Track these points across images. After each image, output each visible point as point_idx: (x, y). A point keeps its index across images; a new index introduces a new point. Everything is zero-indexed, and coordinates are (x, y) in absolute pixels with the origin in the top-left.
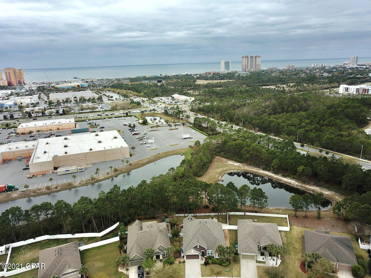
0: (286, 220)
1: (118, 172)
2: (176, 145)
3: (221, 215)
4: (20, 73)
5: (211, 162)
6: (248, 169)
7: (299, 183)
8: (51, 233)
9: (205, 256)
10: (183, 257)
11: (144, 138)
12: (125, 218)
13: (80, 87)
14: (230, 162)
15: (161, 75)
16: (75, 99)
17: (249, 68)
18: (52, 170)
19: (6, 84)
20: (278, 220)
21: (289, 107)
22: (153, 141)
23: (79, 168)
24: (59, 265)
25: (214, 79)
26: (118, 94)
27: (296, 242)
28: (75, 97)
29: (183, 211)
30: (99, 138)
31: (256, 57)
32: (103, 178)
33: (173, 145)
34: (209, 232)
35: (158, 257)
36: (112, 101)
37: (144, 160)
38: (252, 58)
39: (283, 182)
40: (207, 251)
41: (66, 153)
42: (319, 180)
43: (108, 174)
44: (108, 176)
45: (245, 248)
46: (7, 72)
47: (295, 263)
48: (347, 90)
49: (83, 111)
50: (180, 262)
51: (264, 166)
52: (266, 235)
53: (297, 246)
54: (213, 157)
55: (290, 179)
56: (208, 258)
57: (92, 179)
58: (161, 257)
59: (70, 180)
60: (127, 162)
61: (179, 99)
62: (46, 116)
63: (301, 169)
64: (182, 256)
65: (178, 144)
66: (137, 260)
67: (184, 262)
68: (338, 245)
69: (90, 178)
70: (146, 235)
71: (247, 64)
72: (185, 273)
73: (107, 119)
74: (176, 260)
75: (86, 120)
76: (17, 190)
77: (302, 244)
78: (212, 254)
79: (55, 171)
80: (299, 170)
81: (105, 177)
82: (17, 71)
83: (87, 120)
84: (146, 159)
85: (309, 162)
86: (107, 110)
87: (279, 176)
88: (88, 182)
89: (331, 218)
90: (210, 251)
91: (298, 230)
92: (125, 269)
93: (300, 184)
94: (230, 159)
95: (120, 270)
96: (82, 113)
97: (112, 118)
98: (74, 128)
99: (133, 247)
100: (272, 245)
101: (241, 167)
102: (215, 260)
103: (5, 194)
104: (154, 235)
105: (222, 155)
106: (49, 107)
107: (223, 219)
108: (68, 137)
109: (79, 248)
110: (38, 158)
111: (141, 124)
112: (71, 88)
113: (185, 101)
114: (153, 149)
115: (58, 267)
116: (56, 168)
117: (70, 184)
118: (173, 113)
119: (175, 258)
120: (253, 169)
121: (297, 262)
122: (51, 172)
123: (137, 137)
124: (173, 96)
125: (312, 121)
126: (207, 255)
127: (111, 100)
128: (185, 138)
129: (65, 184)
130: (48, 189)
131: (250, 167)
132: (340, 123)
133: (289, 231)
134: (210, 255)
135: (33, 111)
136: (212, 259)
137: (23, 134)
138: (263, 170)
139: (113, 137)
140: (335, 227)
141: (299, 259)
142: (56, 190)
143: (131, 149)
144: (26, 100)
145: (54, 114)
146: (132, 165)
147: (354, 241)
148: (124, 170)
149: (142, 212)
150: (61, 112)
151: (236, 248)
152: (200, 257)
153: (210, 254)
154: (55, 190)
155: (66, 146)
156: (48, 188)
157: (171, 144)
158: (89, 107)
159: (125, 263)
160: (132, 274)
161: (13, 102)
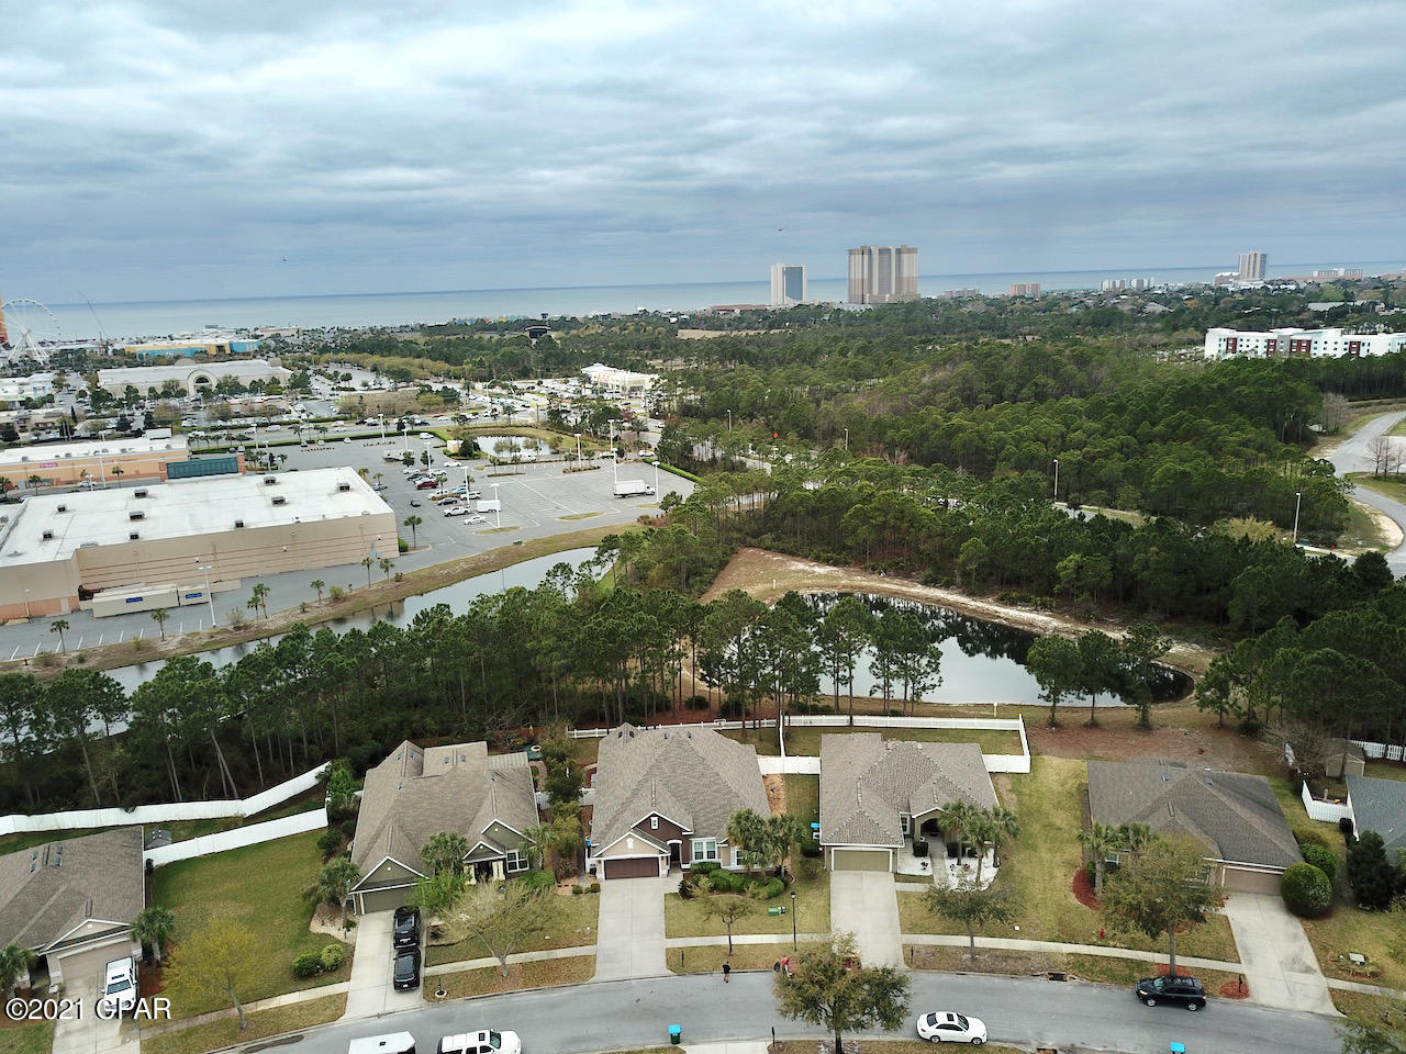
0: (1015, 738)
1: (348, 605)
2: (589, 515)
3: (754, 728)
5: (723, 565)
6: (865, 584)
7: (1066, 621)
8: (32, 806)
9: (684, 866)
10: (593, 871)
11: (462, 496)
13: (228, 351)
14: (799, 566)
16: (202, 385)
17: (876, 291)
18: (70, 600)
20: (983, 737)
21: (1021, 386)
22: (495, 504)
23: (186, 589)
24: (44, 908)
26: (374, 369)
27: (1058, 806)
28: (201, 380)
29: (603, 719)
30: (276, 491)
31: (899, 251)
32: (283, 623)
33: (576, 518)
34: (700, 768)
35: (484, 870)
36: (347, 393)
37: (456, 563)
38: (886, 256)
39: (1005, 622)
40: (694, 840)
41: (134, 537)
42: (1143, 609)
43: (304, 612)
44: (305, 617)
45: (849, 825)
47: (1052, 877)
48: (1233, 344)
49: (229, 424)
50: (577, 892)
51: (929, 571)
52: (936, 776)
53: (1063, 819)
54: (734, 551)
55: (1031, 611)
56: (695, 872)
57: (237, 628)
58: (498, 874)
59: (143, 632)
60: (386, 566)
61: (610, 382)
62: (78, 438)
63: (1072, 564)
64: (588, 870)
65: (594, 514)
66: (394, 882)
67: (595, 889)
68: (1224, 799)
69: (227, 624)
70: (437, 789)
71: (866, 276)
72: (597, 928)
73: (322, 442)
74: (563, 883)
75: (236, 448)
77: (1079, 812)
78: (711, 854)
79: (84, 605)
80: (1065, 568)
81: (293, 619)
83: (241, 449)
84: (466, 561)
85: (1101, 538)
86: (326, 416)
87: (988, 602)
88: (219, 637)
89: (1193, 726)
90: (704, 840)
91: (1061, 769)
92: (340, 922)
93: (1069, 625)
94: (799, 556)
95: (316, 927)
96: (224, 429)
97: (342, 440)
99: (377, 836)
100: (958, 807)
101: (839, 578)
102: (725, 875)
104: (470, 788)
105: (768, 542)
106: (94, 414)
107: (761, 740)
108: (151, 489)
109: (146, 855)
110: (17, 552)
111: (454, 455)
113: (633, 389)
114: (495, 531)
115: (40, 913)
116: (85, 595)
117: (139, 647)
118: (583, 418)
119: (559, 878)
120: (888, 582)
121: (1059, 873)
122: (65, 607)
123: (432, 495)
124: (585, 370)
125: (1109, 425)
126: (694, 861)
127: (344, 389)
128: (624, 496)
129: (119, 647)
130: (47, 665)
131: (875, 577)
132: (1213, 428)
133: (1028, 771)
134: (705, 859)
135: (25, 421)
136: (713, 873)
138: (926, 583)
139: (335, 486)
140: (1207, 755)
141: (1070, 864)
142: (80, 667)
143: (406, 524)
144: (3, 390)
145: (109, 432)
146: (408, 581)
147: (1284, 795)
148: (372, 598)
149: (428, 720)
150: (137, 422)
151: (815, 834)
152: (664, 868)
153: (705, 855)
154: (76, 667)
155: (136, 517)
156: (47, 661)
157: (568, 514)
158: (252, 410)
159: (335, 900)
160: (373, 939)
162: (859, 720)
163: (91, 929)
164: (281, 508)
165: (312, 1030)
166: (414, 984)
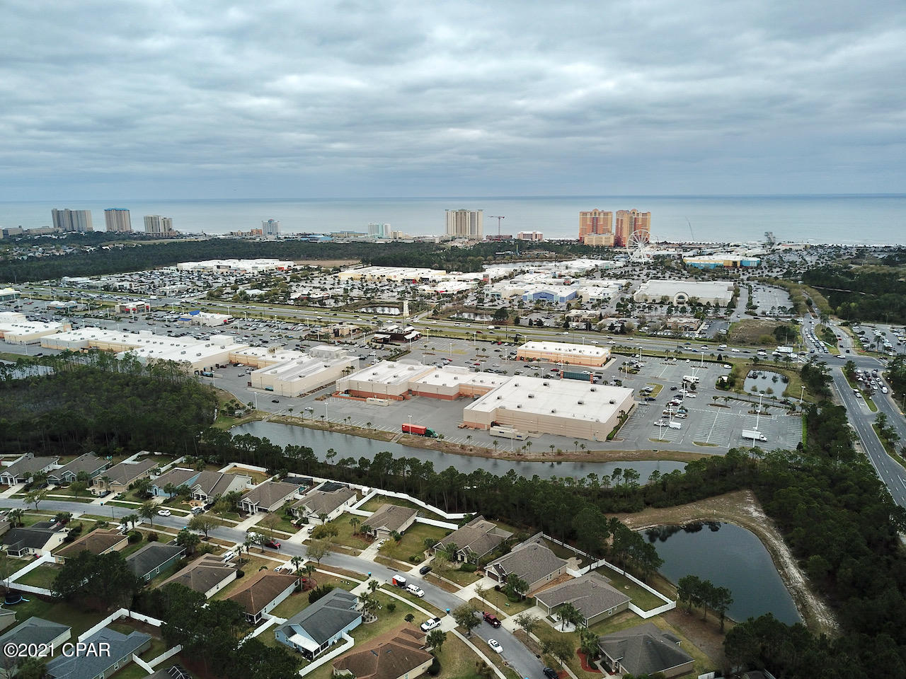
1: (562, 458)
2: (709, 445)
4: (645, 221)
9: (505, 583)
10: (485, 571)
11: (677, 415)
13: (739, 265)
14: (752, 509)
16: (681, 300)
18: (488, 426)
19: (612, 241)
23: (518, 434)
28: (682, 297)
30: (588, 397)
32: (533, 457)
33: (701, 444)
35: (462, 558)
37: (620, 452)
41: (519, 407)
43: (544, 455)
44: (543, 458)
46: (621, 219)
50: (478, 575)
57: (518, 455)
58: (466, 561)
59: (489, 446)
60: (582, 446)
62: (593, 330)
65: (713, 445)
67: (481, 577)
69: (516, 452)
73: (675, 359)
74: (478, 571)
75: (635, 355)
76: (435, 437)
79: (490, 428)
81: (538, 457)
82: (640, 216)
83: (638, 355)
88: (511, 456)
91: (659, 624)
92: (428, 553)
96: (655, 336)
97: (686, 359)
98: (598, 366)
101: (756, 522)
103: (422, 438)
105: (759, 491)
108: (553, 382)
109: (417, 518)
110: (484, 404)
114: (658, 440)
116: (494, 424)
117: (488, 452)
122: (486, 428)
123: (665, 411)
128: (746, 438)
129: (482, 449)
133: (645, 618)
135: (578, 317)
137: (521, 359)
139: (612, 400)
144: (597, 290)
145: (605, 329)
148: (572, 457)
150: (618, 327)
152: (500, 581)
154: (469, 452)
155: (530, 397)
156: (463, 447)
157: (703, 441)
159: (432, 547)
160: (429, 560)
161: (575, 290)
162: (628, 575)
163: (385, 528)
164: (579, 406)
165: (400, 571)
166: (423, 573)
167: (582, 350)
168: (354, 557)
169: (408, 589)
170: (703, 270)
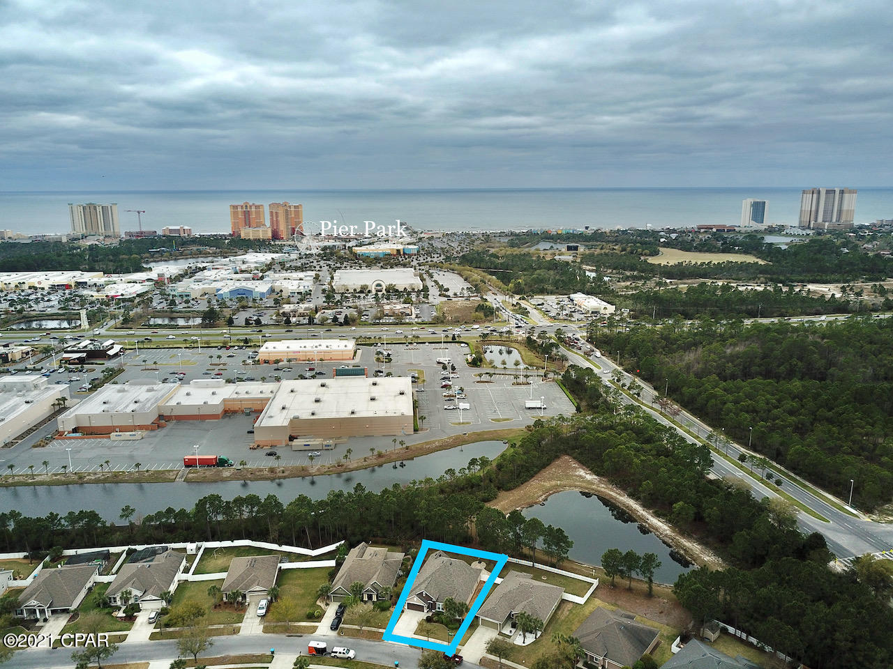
0: (590, 588)
1: (382, 460)
2: (506, 419)
4: (297, 214)
6: (603, 489)
8: (254, 538)
9: (432, 610)
12: (355, 536)
13: (402, 253)
14: (582, 472)
15: (587, 228)
16: (379, 288)
18: (286, 440)
19: (270, 235)
23: (325, 443)
24: (248, 579)
25: (706, 248)
26: (466, 279)
28: (380, 284)
30: (375, 391)
32: (356, 465)
33: (498, 420)
35: (370, 597)
36: (445, 299)
37: (434, 442)
38: (832, 195)
40: (437, 603)
41: (313, 414)
43: (365, 461)
44: (365, 463)
45: (488, 611)
46: (274, 211)
49: (380, 321)
52: (531, 600)
54: (558, 457)
56: (434, 614)
57: (339, 466)
58: (374, 599)
59: (306, 463)
60: (402, 443)
61: (583, 306)
62: (316, 324)
63: (678, 507)
65: (508, 419)
66: (342, 594)
67: (402, 612)
68: (621, 636)
69: (335, 463)
70: (363, 565)
71: (814, 209)
73: (415, 344)
74: (394, 607)
75: (377, 344)
76: (232, 465)
79: (290, 443)
81: (360, 464)
82: (293, 209)
83: (379, 344)
84: (439, 441)
86: (426, 321)
87: (649, 513)
88: (331, 469)
90: (441, 604)
91: (598, 605)
92: (325, 603)
96: (378, 324)
97: (425, 343)
98: (350, 359)
99: (342, 576)
101: (593, 484)
102: (443, 618)
103: (214, 469)
104: (373, 567)
105: (576, 455)
106: (325, 305)
108: (326, 381)
109: (279, 565)
110: (271, 417)
111: (469, 363)
112: (381, 256)
113: (592, 313)
114: (460, 423)
115: (246, 581)
116: (292, 438)
117: (304, 469)
120: (613, 491)
122: (284, 444)
123: (444, 394)
124: (572, 296)
126: (437, 610)
127: (445, 296)
128: (530, 408)
129: (297, 468)
131: (610, 486)
133: (582, 604)
135: (295, 312)
136: (440, 616)
137: (266, 362)
139: (398, 391)
140: (662, 614)
144: (292, 283)
145: (329, 321)
146: (411, 450)
148: (394, 457)
150: (341, 319)
152: (425, 610)
154: (281, 474)
155: (317, 401)
156: (272, 470)
157: (498, 417)
158: (394, 313)
159: (325, 595)
160: (331, 611)
161: (270, 285)
162: (538, 566)
163: (258, 588)
164: (373, 402)
165: (305, 635)
166: (336, 629)
167: (328, 344)
168: (235, 636)
169: (333, 654)
170: (375, 259)
